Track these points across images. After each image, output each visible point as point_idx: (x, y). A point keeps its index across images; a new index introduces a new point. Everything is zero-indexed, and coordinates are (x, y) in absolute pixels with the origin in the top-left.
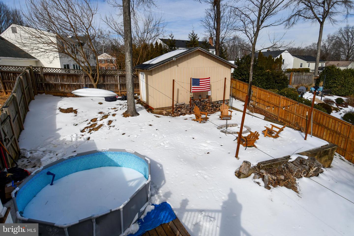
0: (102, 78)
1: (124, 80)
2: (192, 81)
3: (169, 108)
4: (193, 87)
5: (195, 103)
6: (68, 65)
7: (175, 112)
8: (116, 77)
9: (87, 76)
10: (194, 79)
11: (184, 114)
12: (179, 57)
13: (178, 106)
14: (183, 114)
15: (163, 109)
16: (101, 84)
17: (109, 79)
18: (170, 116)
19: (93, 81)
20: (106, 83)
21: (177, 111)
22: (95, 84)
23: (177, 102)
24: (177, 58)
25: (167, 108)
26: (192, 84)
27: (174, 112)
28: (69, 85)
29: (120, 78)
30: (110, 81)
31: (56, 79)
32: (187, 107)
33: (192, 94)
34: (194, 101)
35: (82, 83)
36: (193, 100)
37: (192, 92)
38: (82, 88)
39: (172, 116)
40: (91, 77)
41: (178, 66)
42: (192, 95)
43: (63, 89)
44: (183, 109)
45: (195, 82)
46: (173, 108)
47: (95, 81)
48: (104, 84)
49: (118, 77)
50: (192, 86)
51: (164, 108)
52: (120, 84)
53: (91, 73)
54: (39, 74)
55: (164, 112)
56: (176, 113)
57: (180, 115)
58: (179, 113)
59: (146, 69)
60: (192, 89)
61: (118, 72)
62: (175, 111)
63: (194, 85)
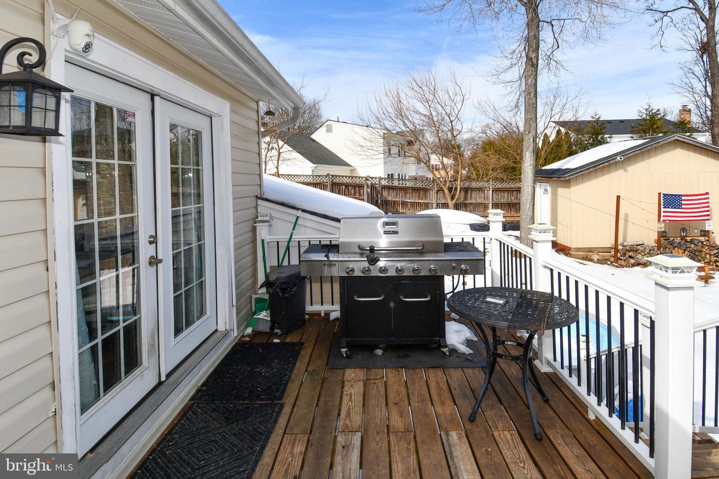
0: (463, 194)
1: (499, 197)
2: (663, 200)
3: (606, 250)
4: (664, 212)
5: (671, 245)
6: (392, 175)
7: (621, 260)
8: (486, 191)
9: (439, 190)
10: (669, 195)
11: (643, 265)
12: (630, 155)
13: (628, 248)
14: (640, 264)
15: (590, 250)
16: (461, 203)
17: (473, 196)
18: (609, 265)
19: (449, 197)
20: (469, 201)
21: (627, 256)
22: (451, 203)
23: (625, 240)
24: (626, 156)
25: (601, 250)
26: (664, 205)
27: (618, 259)
28: (413, 204)
29: (494, 193)
30: (475, 198)
31: (396, 195)
32: (650, 250)
33: (663, 225)
34: (667, 240)
35: (432, 201)
36: (666, 236)
37: (664, 221)
38: (431, 209)
39: (614, 266)
40: (447, 192)
41: (626, 171)
42: (662, 228)
43: (404, 209)
44: (640, 253)
45: (671, 201)
46: (617, 251)
47: (452, 198)
48: (465, 204)
49: (491, 191)
50: (663, 209)
51: (593, 249)
52: (493, 204)
53: (447, 185)
54: (376, 187)
55: (595, 257)
56: (625, 261)
57: (633, 265)
58: (632, 261)
59: (559, 178)
60: (662, 214)
61: (491, 183)
62: (621, 256)
63: (668, 208)
